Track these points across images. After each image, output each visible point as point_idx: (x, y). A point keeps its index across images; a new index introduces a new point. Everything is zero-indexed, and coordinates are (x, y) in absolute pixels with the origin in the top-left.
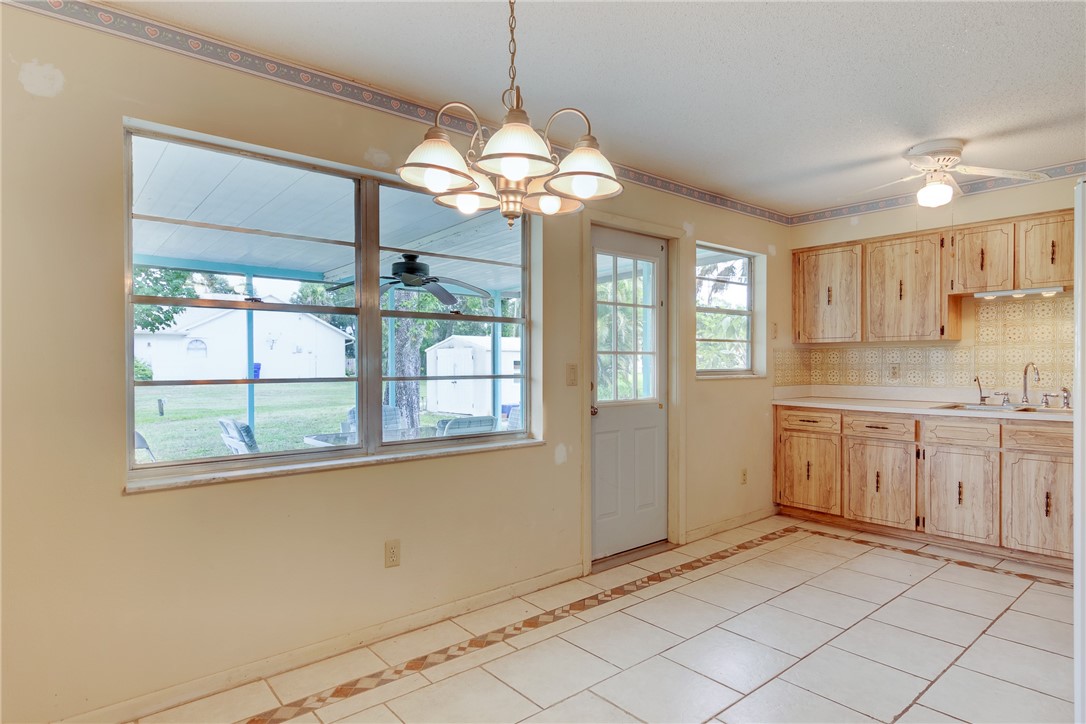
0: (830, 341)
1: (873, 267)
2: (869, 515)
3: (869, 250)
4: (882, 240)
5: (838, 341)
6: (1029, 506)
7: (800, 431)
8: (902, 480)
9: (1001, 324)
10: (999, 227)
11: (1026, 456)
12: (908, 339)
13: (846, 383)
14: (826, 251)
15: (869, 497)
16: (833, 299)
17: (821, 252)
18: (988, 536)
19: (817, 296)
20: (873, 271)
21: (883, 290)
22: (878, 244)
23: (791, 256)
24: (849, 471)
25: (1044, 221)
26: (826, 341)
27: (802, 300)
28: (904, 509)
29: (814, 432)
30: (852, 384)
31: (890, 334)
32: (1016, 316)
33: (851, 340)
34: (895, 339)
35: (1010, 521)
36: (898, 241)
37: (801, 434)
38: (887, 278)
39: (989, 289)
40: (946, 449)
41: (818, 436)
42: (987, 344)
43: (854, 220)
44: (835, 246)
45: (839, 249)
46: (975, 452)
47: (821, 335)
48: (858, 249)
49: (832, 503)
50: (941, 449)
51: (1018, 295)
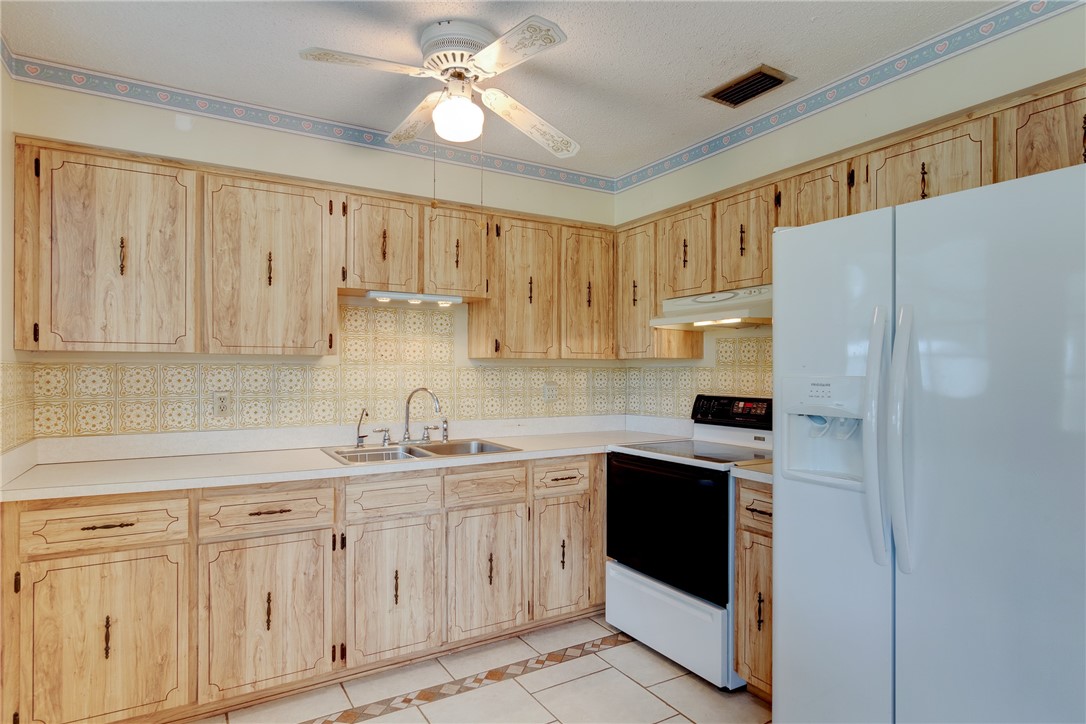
0: (123, 348)
1: (217, 217)
2: (249, 678)
3: (210, 186)
4: (236, 174)
5: (142, 348)
6: (473, 577)
7: (80, 552)
8: (310, 591)
9: (371, 336)
10: (402, 206)
11: (471, 512)
12: (279, 351)
13: (125, 431)
14: (115, 163)
15: (249, 645)
16: (131, 264)
17: (99, 161)
18: (429, 637)
19: (89, 251)
20: (218, 227)
21: (237, 264)
22: (227, 181)
23: (11, 151)
24: (209, 608)
25: (448, 212)
26: (113, 348)
27: (45, 255)
28: (314, 642)
29: (117, 550)
30: (138, 431)
31: (248, 341)
32: (387, 326)
33: (174, 348)
34: (259, 351)
35: (453, 605)
36: (263, 186)
37: (84, 560)
38: (245, 244)
39: (391, 288)
40: (376, 526)
41: (133, 554)
42: (356, 363)
43: (184, 121)
44: (133, 157)
45: (145, 168)
46: (413, 521)
47: (98, 335)
48: (189, 178)
49: (169, 684)
50: (369, 527)
51: (415, 301)
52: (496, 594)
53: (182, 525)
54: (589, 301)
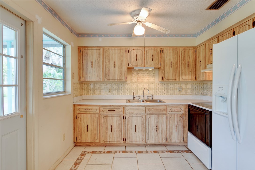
0: (92, 80)
1: (106, 56)
2: (109, 140)
3: (105, 51)
4: (109, 47)
5: (95, 80)
6: (153, 130)
7: (84, 114)
8: (119, 127)
9: (137, 77)
10: (140, 49)
11: (152, 115)
12: (117, 80)
13: (95, 94)
14: (91, 49)
15: (109, 134)
16: (93, 66)
17: (89, 49)
18: (143, 140)
19: (87, 64)
20: (106, 58)
21: (109, 64)
22: (108, 49)
23: (77, 49)
24: (102, 126)
25: (151, 49)
26: (91, 80)
27: (82, 65)
28: (120, 136)
29: (89, 114)
30: (97, 95)
31: (111, 78)
32: (140, 75)
33: (99, 80)
34: (113, 80)
35: (148, 135)
36: (114, 49)
37: (84, 115)
38: (111, 60)
39: (138, 66)
40: (132, 116)
41: (91, 115)
42: (134, 82)
43: (100, 39)
44: (93, 47)
45: (95, 49)
46: (139, 116)
47: (89, 78)
48: (101, 49)
49: (96, 138)
50: (130, 116)
51: (144, 69)
52: (158, 134)
53: (98, 111)
54: (188, 66)
